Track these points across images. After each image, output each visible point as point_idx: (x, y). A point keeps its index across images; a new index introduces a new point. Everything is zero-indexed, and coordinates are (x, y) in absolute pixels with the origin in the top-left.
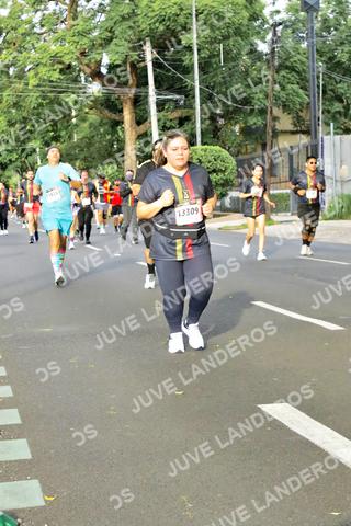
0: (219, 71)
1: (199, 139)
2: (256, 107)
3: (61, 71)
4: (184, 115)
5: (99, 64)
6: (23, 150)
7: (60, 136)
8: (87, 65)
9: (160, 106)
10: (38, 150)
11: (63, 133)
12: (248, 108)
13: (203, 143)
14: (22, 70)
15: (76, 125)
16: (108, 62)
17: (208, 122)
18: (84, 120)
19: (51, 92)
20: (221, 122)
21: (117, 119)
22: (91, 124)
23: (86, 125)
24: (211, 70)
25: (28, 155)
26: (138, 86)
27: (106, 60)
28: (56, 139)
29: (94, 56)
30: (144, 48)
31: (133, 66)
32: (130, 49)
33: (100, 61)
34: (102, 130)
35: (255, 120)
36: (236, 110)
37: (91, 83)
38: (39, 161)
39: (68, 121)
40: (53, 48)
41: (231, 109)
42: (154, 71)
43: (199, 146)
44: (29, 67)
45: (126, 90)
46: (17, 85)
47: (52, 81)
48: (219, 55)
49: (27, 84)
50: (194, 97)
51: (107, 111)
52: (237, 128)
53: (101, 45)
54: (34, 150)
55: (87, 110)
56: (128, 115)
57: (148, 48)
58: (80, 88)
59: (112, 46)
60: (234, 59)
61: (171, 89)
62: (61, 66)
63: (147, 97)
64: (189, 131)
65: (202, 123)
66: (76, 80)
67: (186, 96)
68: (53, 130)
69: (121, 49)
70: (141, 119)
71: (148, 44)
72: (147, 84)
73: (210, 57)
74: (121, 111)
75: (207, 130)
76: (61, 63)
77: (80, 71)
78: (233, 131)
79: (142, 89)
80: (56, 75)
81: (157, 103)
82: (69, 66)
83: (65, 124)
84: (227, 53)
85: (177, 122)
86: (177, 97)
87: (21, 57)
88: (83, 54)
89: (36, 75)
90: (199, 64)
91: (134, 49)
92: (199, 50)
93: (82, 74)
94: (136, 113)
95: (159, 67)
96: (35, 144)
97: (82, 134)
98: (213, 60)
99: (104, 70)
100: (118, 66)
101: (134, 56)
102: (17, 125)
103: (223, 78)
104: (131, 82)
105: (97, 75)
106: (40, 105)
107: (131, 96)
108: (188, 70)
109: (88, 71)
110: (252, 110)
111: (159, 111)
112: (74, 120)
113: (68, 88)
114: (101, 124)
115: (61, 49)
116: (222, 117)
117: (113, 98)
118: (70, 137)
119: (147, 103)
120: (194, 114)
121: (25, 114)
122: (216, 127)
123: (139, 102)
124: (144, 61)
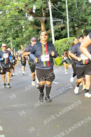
0: (75, 11)
1: (69, 35)
2: (89, 23)
3: (19, 12)
4: (63, 27)
5: (32, 9)
6: (6, 41)
7: (18, 36)
8: (28, 10)
9: (55, 23)
10: (11, 41)
11: (20, 34)
12: (86, 23)
13: (70, 37)
14: (5, 12)
15: (24, 31)
16: (35, 8)
17: (72, 29)
18: (27, 29)
19: (15, 20)
20: (77, 28)
21: (39, 29)
22: (30, 31)
23: (28, 31)
24: (72, 10)
25: (7, 43)
26: (46, 17)
27: (34, 8)
28: (17, 36)
29: (30, 6)
30: (48, 3)
31: (44, 9)
32: (43, 3)
33: (32, 8)
34: (34, 33)
35: (89, 27)
36: (82, 24)
37: (29, 16)
38: (12, 45)
39: (21, 30)
40: (15, 4)
41: (80, 24)
42: (52, 11)
43: (69, 37)
44: (7, 11)
45: (42, 18)
46: (3, 18)
47: (15, 16)
48: (75, 4)
49: (6, 17)
50: (66, 20)
51: (35, 26)
52: (82, 31)
53: (32, 2)
54: (10, 41)
55: (28, 26)
56: (43, 27)
57: (49, 3)
58: (26, 18)
59: (36, 2)
60: (80, 6)
61: (58, 17)
62: (18, 10)
63: (49, 20)
64: (65, 32)
65: (70, 29)
66: (24, 15)
67: (64, 20)
68: (16, 33)
69: (40, 3)
70: (48, 29)
71: (50, 1)
72: (49, 16)
73: (72, 5)
74: (40, 26)
75: (71, 32)
76: (19, 9)
77: (25, 12)
78: (81, 32)
79: (48, 18)
80: (17, 14)
81: (53, 22)
82: (21, 10)
83: (20, 31)
84: (78, 3)
85: (60, 29)
86: (60, 20)
87: (4, 8)
88: (26, 6)
89: (10, 13)
90: (68, 8)
91: (44, 3)
92: (68, 3)
93: (26, 13)
94: (46, 26)
95: (54, 10)
96: (10, 39)
97: (27, 35)
98: (73, 6)
99: (34, 11)
100: (39, 9)
101: (45, 6)
102: (3, 32)
103: (77, 13)
104: (44, 15)
105: (31, 13)
106: (11, 25)
107: (44, 20)
108: (64, 10)
109: (28, 12)
110: (88, 24)
111: (54, 25)
112: (24, 30)
113: (21, 18)
114: (33, 31)
115: (18, 4)
116: (77, 27)
117: (37, 21)
118: (23, 36)
119: (49, 23)
120: (67, 26)
121: (6, 28)
122: (75, 30)
123: (46, 22)
124: (48, 8)
